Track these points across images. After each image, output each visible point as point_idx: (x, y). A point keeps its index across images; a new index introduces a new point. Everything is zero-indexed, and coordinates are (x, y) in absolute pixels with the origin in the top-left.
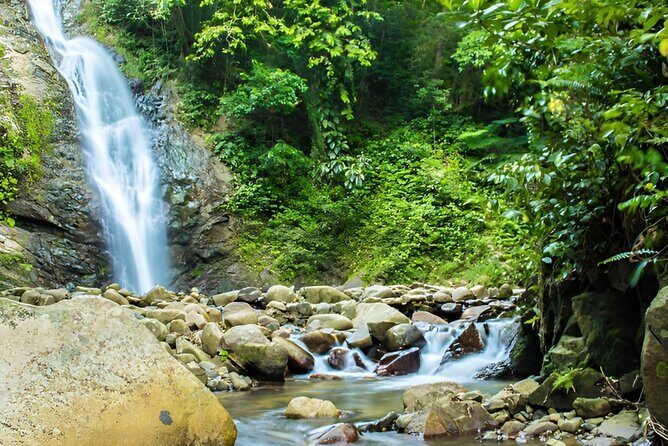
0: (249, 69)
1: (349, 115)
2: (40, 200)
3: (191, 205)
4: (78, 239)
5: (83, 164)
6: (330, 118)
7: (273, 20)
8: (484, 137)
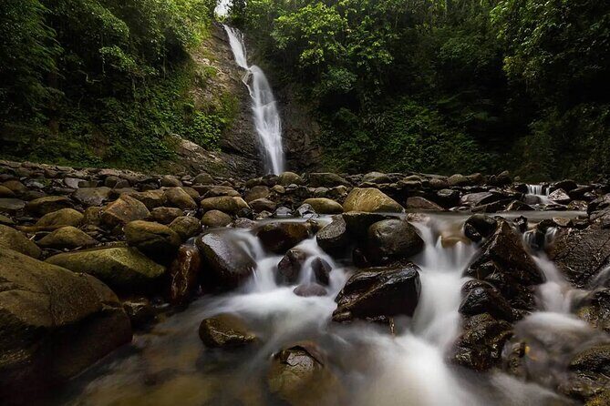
0: (326, 71)
1: (378, 92)
2: (232, 141)
3: (300, 141)
4: (249, 157)
5: (253, 123)
6: (368, 95)
7: (337, 43)
8: (453, 101)
